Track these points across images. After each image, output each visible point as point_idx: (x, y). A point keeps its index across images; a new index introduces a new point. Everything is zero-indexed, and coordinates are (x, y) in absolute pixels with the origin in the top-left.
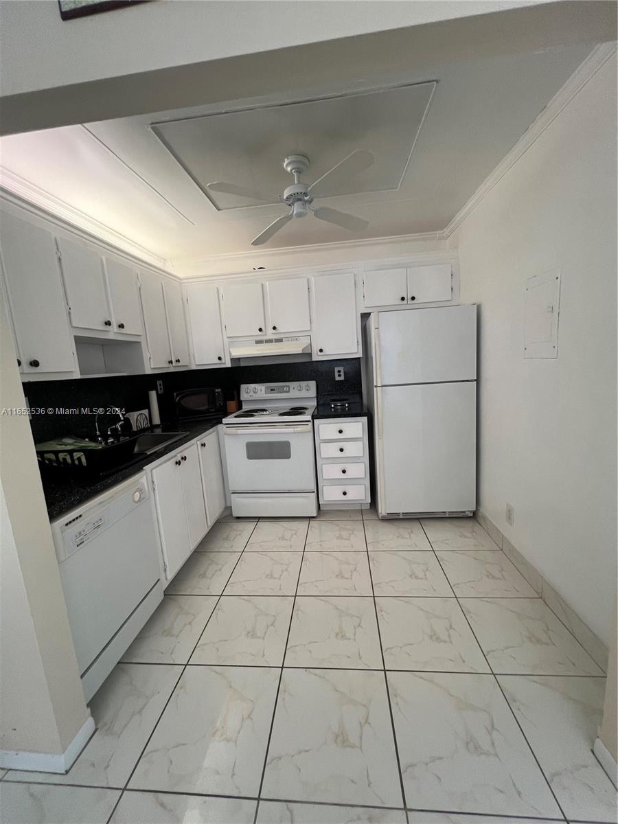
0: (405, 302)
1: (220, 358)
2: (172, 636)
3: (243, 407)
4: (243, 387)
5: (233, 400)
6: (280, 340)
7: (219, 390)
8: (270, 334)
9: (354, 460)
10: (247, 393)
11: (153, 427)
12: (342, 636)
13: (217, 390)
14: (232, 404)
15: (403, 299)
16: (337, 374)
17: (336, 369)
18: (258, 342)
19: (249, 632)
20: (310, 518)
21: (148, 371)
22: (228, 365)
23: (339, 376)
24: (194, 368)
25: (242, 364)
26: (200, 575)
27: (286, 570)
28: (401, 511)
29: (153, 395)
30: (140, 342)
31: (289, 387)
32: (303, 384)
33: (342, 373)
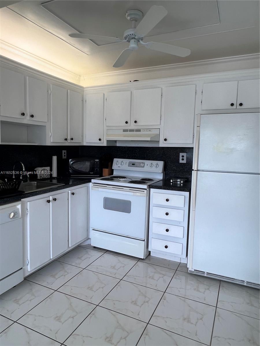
0: (234, 107)
1: (100, 140)
2: (18, 304)
3: (114, 174)
4: (115, 160)
5: (107, 168)
6: (139, 130)
7: (98, 160)
8: (132, 126)
9: (177, 224)
10: (117, 164)
11: (51, 178)
12: (109, 341)
13: (96, 160)
14: (106, 171)
15: (232, 105)
16: (181, 158)
17: (181, 154)
18: (125, 131)
19: (57, 317)
20: (139, 259)
21: (48, 143)
22: (105, 144)
23: (183, 159)
24: (85, 144)
25: (118, 145)
26: (52, 275)
27: (102, 288)
28: (206, 271)
29: (55, 159)
30: (46, 126)
31: (144, 164)
32: (155, 162)
33: (185, 158)
